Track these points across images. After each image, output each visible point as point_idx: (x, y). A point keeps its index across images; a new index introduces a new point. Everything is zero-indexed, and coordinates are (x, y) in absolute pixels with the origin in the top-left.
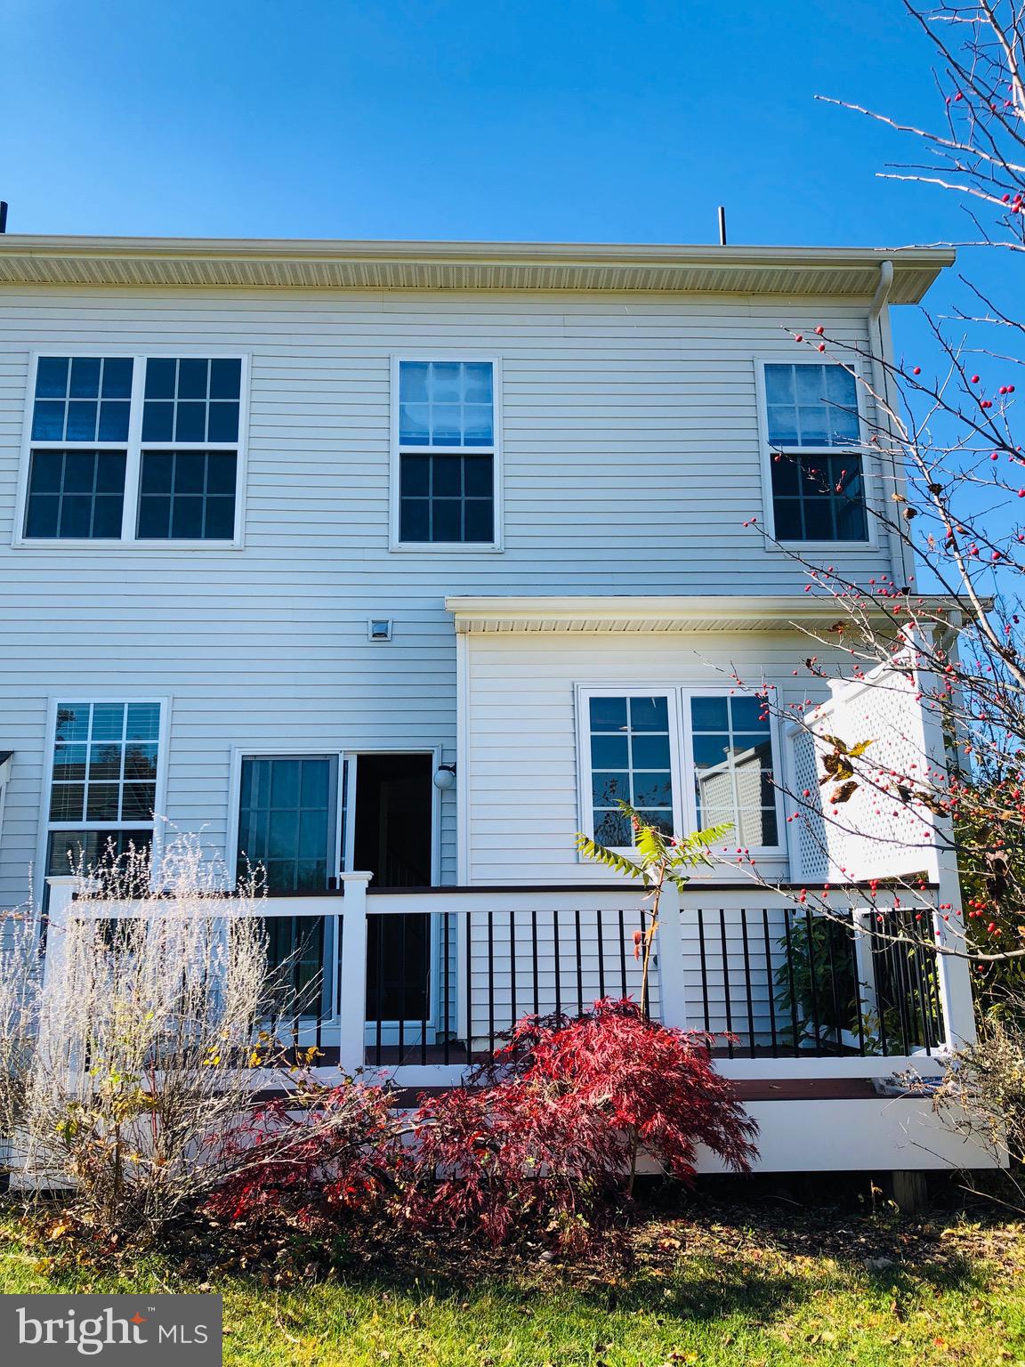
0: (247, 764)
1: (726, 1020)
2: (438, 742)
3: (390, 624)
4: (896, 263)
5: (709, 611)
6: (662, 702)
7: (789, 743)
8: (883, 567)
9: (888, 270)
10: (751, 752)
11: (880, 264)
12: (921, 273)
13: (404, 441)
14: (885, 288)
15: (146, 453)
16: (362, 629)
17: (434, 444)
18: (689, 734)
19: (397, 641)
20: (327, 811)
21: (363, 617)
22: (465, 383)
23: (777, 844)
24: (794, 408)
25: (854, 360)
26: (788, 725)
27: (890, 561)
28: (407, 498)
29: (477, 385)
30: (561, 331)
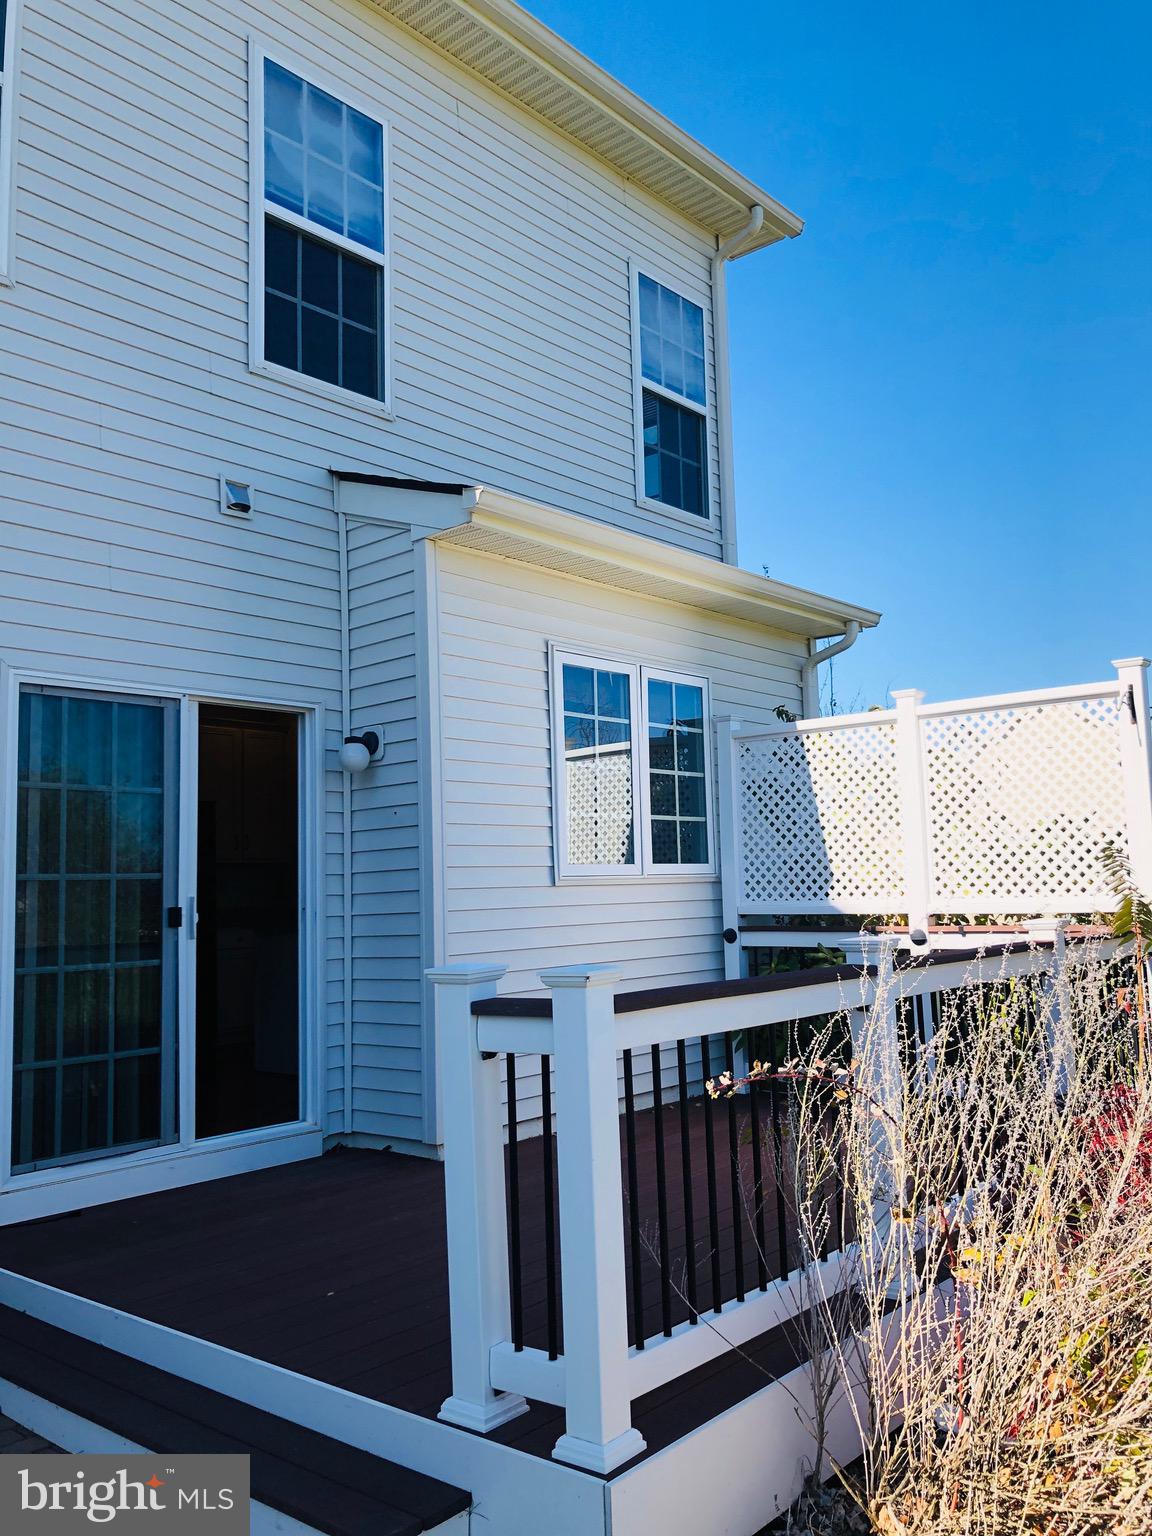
0: (26, 699)
2: (321, 697)
4: (766, 213)
6: (624, 680)
8: (716, 551)
9: (759, 214)
11: (752, 205)
12: (772, 231)
13: (269, 195)
16: (212, 490)
17: (310, 217)
19: (260, 523)
20: (162, 796)
21: (213, 469)
22: (347, 140)
23: (707, 862)
24: (658, 338)
25: (702, 302)
26: (735, 726)
27: (721, 546)
28: (270, 290)
29: (360, 147)
30: (453, 121)
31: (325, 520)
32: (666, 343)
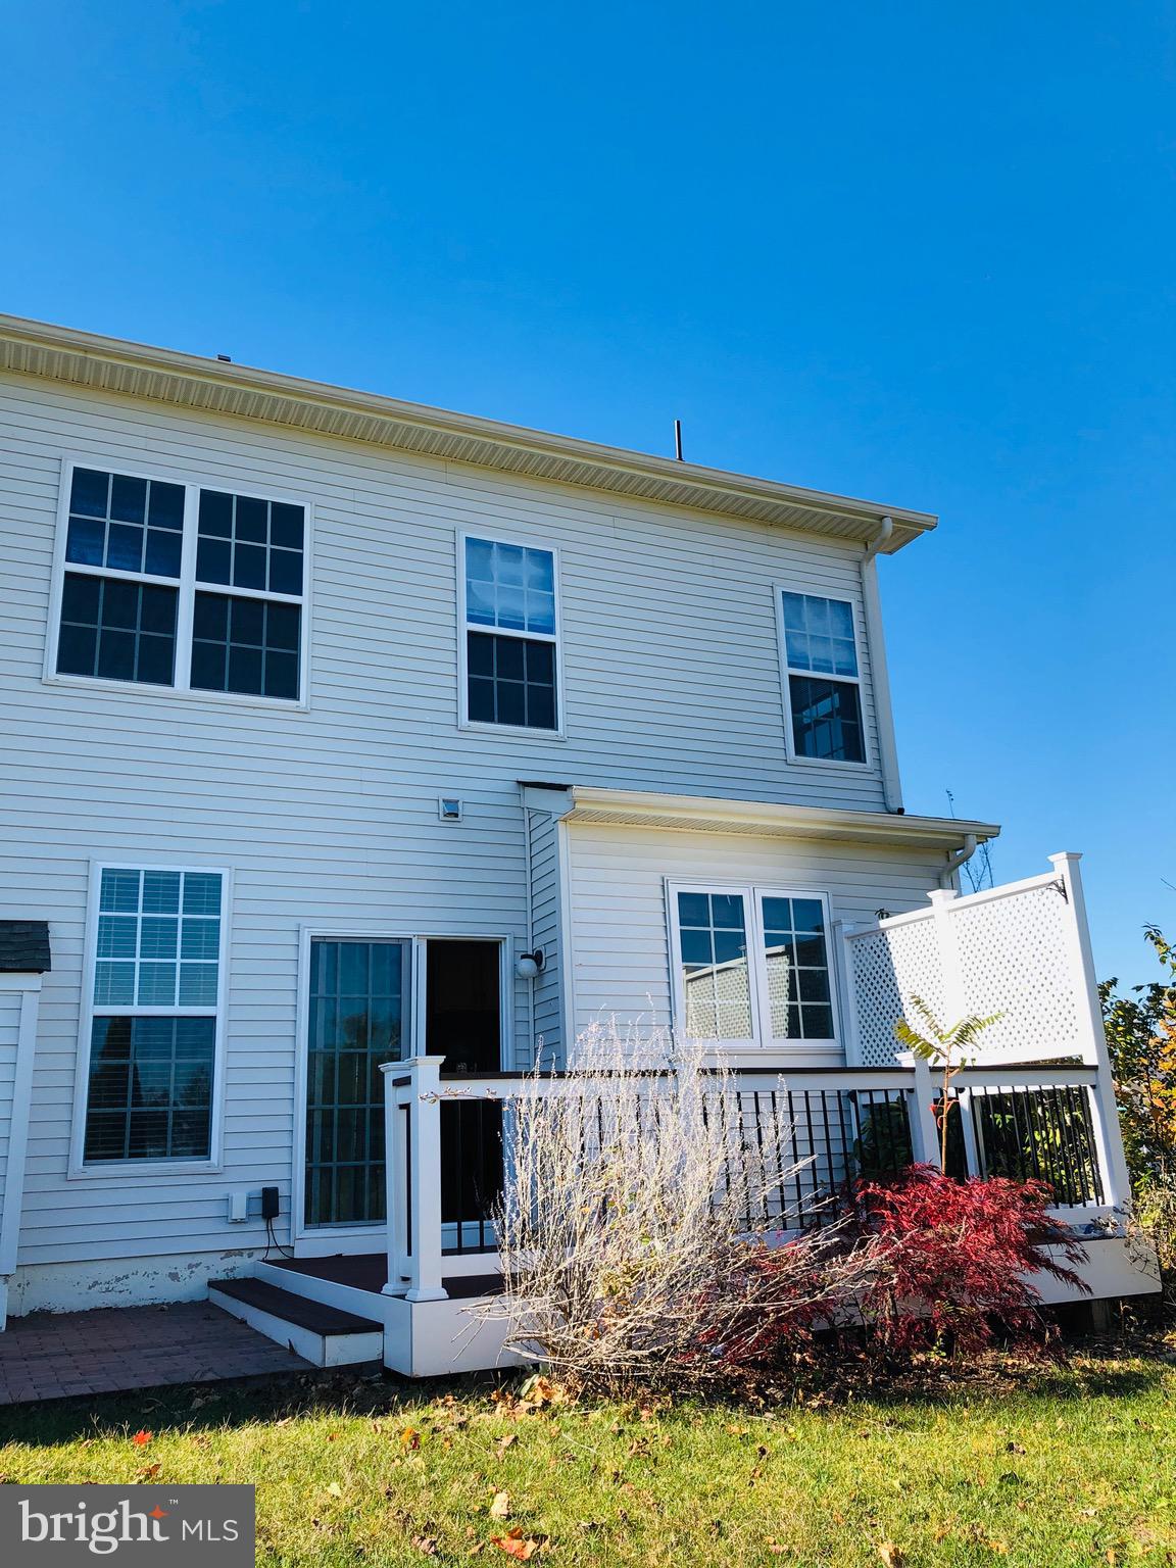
0: (315, 945)
1: (780, 1204)
2: (510, 929)
3: (460, 804)
4: (895, 520)
5: (786, 819)
6: (739, 900)
7: (847, 946)
8: (877, 788)
9: (888, 524)
10: (780, 949)
11: (882, 518)
12: (907, 531)
13: (471, 619)
14: (884, 539)
15: (199, 594)
16: (433, 807)
17: (500, 625)
18: (762, 931)
19: (467, 823)
20: (400, 1000)
21: (433, 794)
22: (527, 569)
23: (833, 1038)
24: (805, 635)
25: (852, 599)
26: (846, 928)
27: (882, 782)
28: (472, 676)
29: (538, 571)
30: (611, 532)
31: (516, 814)
32: (812, 637)
